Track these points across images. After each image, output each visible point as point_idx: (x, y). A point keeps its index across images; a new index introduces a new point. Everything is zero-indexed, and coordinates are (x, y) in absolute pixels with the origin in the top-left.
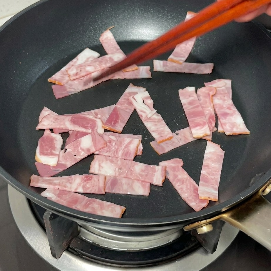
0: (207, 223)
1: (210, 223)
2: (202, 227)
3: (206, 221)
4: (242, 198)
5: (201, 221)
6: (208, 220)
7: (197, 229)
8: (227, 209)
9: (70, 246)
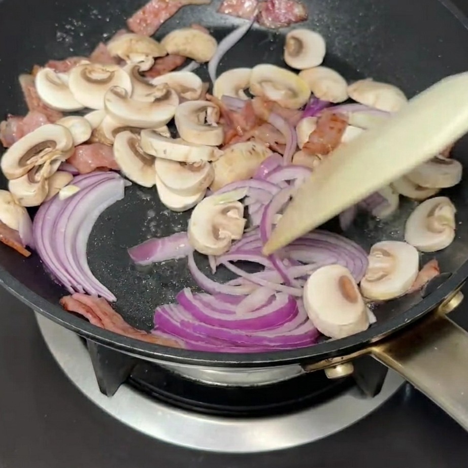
0: (344, 361)
1: (352, 361)
2: (335, 367)
3: (342, 358)
4: (409, 321)
5: (333, 357)
7: (325, 370)
8: (380, 339)
9: (131, 376)
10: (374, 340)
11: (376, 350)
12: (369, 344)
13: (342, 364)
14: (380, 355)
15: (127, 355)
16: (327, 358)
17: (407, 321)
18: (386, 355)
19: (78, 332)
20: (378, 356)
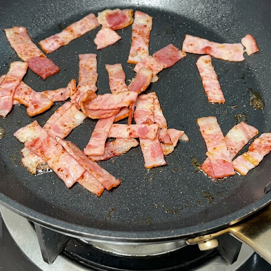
1: (214, 238)
2: (205, 242)
3: (210, 236)
5: (203, 235)
6: (213, 235)
7: (198, 244)
8: (238, 222)
9: (65, 249)
10: (232, 223)
11: (234, 230)
12: (229, 226)
13: (210, 240)
14: (237, 233)
15: (62, 234)
16: (200, 236)
17: (255, 209)
18: (241, 234)
19: (28, 218)
20: (235, 234)
